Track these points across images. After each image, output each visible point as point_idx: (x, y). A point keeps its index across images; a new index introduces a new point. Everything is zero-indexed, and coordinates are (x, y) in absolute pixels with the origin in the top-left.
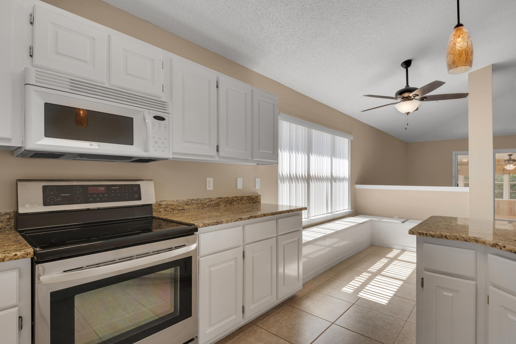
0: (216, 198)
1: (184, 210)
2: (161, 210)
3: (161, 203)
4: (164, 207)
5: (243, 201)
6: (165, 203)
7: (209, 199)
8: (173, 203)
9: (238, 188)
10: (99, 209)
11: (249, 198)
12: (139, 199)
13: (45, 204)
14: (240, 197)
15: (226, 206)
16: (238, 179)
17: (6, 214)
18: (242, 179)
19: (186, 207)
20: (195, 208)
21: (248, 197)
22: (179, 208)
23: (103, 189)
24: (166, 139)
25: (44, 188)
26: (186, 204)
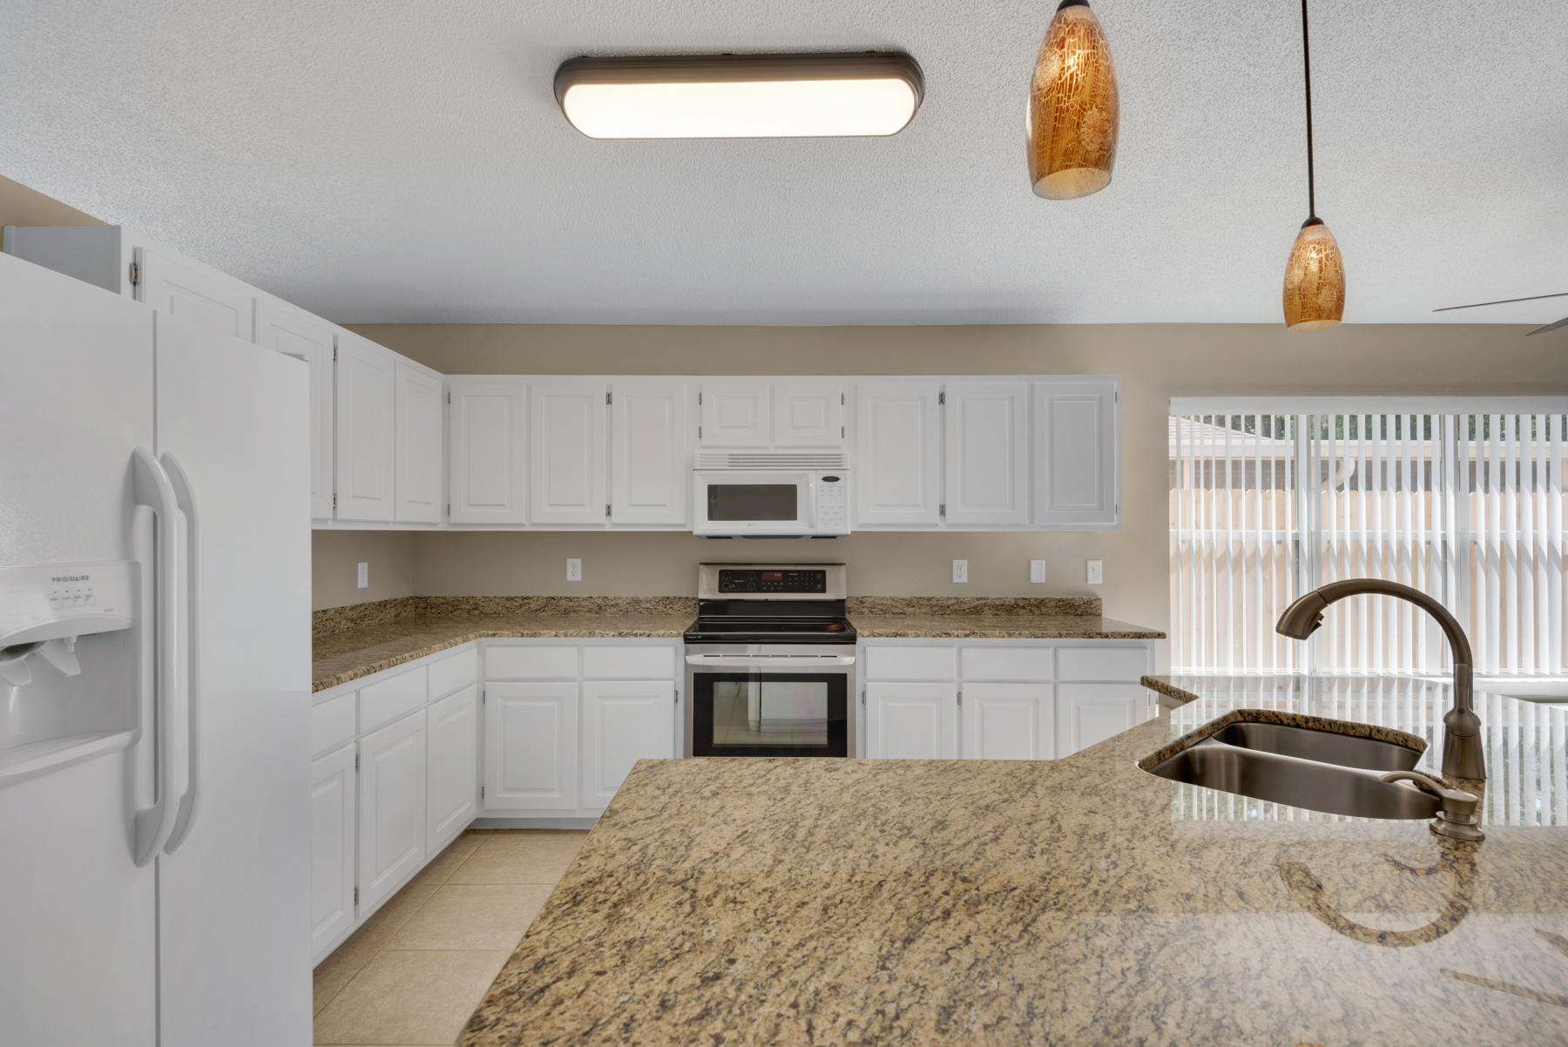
0: (973, 598)
1: (905, 614)
2: (863, 610)
3: (864, 600)
4: (868, 605)
5: (1044, 610)
6: (870, 600)
7: (956, 598)
8: (883, 602)
9: (1034, 579)
10: (778, 602)
11: (1061, 603)
12: (823, 590)
13: (721, 591)
14: (1036, 599)
15: (996, 615)
16: (1034, 563)
17: (693, 599)
18: (1044, 562)
19: (909, 610)
20: (925, 613)
21: (1060, 600)
22: (896, 611)
23: (780, 575)
24: (840, 507)
25: (721, 572)
26: (908, 605)
